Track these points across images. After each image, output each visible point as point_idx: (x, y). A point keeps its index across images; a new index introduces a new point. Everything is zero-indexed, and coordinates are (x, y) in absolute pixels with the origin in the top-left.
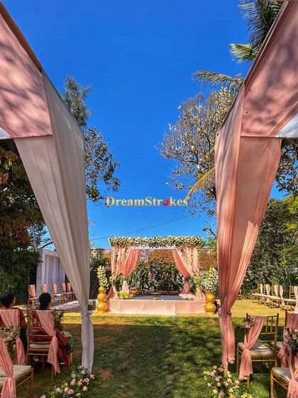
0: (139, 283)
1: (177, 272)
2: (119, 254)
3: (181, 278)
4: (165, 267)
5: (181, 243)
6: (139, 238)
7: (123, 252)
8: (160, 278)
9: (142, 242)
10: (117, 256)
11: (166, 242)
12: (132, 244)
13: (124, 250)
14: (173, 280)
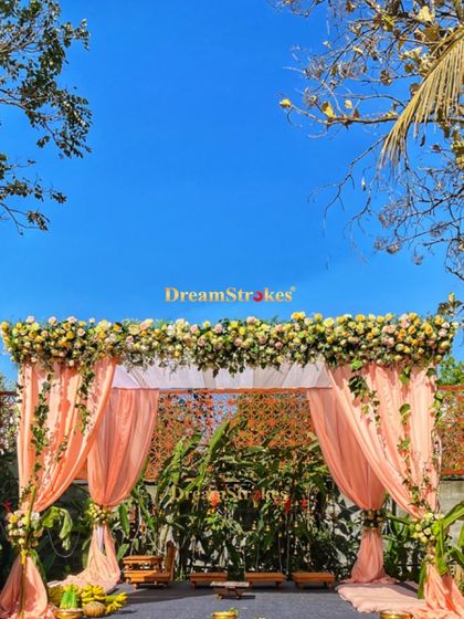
0: (166, 534)
1: (329, 487)
2: (54, 401)
3: (346, 514)
4: (274, 468)
5: (350, 347)
6: (148, 322)
7: (72, 397)
8: (255, 515)
9: (163, 346)
10: (41, 411)
11: (281, 344)
12: (117, 354)
13: (76, 382)
14: (311, 520)
